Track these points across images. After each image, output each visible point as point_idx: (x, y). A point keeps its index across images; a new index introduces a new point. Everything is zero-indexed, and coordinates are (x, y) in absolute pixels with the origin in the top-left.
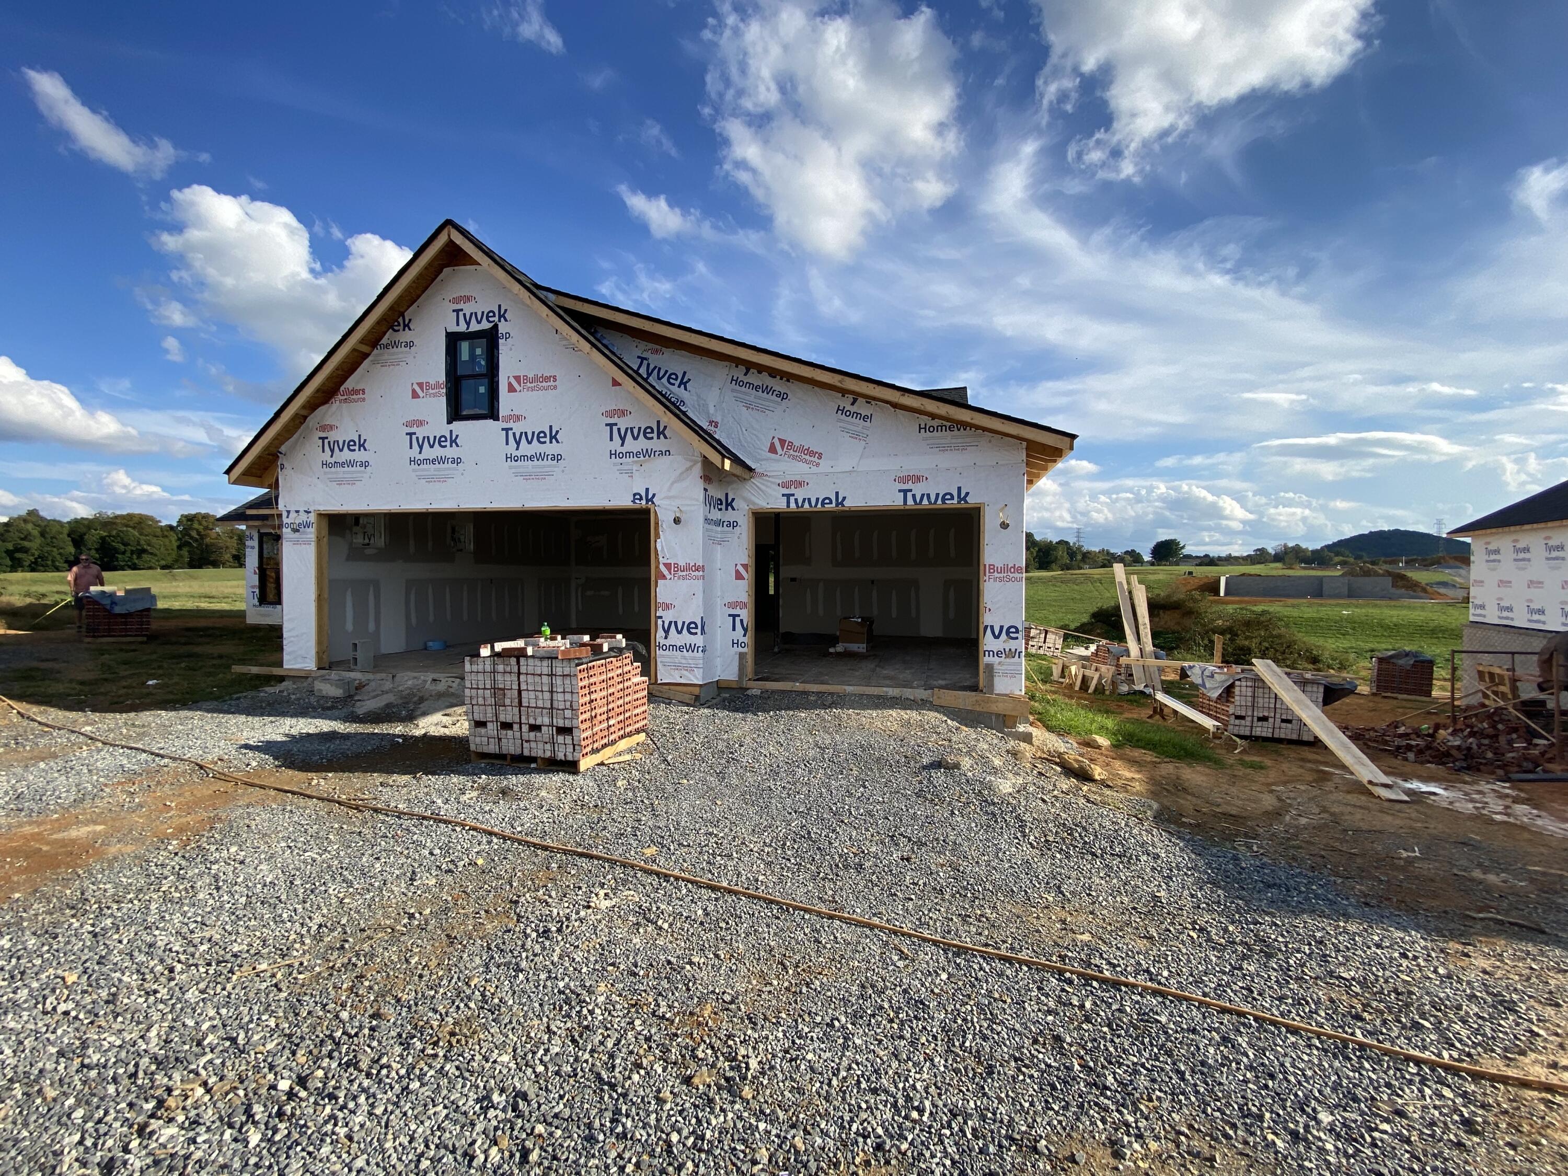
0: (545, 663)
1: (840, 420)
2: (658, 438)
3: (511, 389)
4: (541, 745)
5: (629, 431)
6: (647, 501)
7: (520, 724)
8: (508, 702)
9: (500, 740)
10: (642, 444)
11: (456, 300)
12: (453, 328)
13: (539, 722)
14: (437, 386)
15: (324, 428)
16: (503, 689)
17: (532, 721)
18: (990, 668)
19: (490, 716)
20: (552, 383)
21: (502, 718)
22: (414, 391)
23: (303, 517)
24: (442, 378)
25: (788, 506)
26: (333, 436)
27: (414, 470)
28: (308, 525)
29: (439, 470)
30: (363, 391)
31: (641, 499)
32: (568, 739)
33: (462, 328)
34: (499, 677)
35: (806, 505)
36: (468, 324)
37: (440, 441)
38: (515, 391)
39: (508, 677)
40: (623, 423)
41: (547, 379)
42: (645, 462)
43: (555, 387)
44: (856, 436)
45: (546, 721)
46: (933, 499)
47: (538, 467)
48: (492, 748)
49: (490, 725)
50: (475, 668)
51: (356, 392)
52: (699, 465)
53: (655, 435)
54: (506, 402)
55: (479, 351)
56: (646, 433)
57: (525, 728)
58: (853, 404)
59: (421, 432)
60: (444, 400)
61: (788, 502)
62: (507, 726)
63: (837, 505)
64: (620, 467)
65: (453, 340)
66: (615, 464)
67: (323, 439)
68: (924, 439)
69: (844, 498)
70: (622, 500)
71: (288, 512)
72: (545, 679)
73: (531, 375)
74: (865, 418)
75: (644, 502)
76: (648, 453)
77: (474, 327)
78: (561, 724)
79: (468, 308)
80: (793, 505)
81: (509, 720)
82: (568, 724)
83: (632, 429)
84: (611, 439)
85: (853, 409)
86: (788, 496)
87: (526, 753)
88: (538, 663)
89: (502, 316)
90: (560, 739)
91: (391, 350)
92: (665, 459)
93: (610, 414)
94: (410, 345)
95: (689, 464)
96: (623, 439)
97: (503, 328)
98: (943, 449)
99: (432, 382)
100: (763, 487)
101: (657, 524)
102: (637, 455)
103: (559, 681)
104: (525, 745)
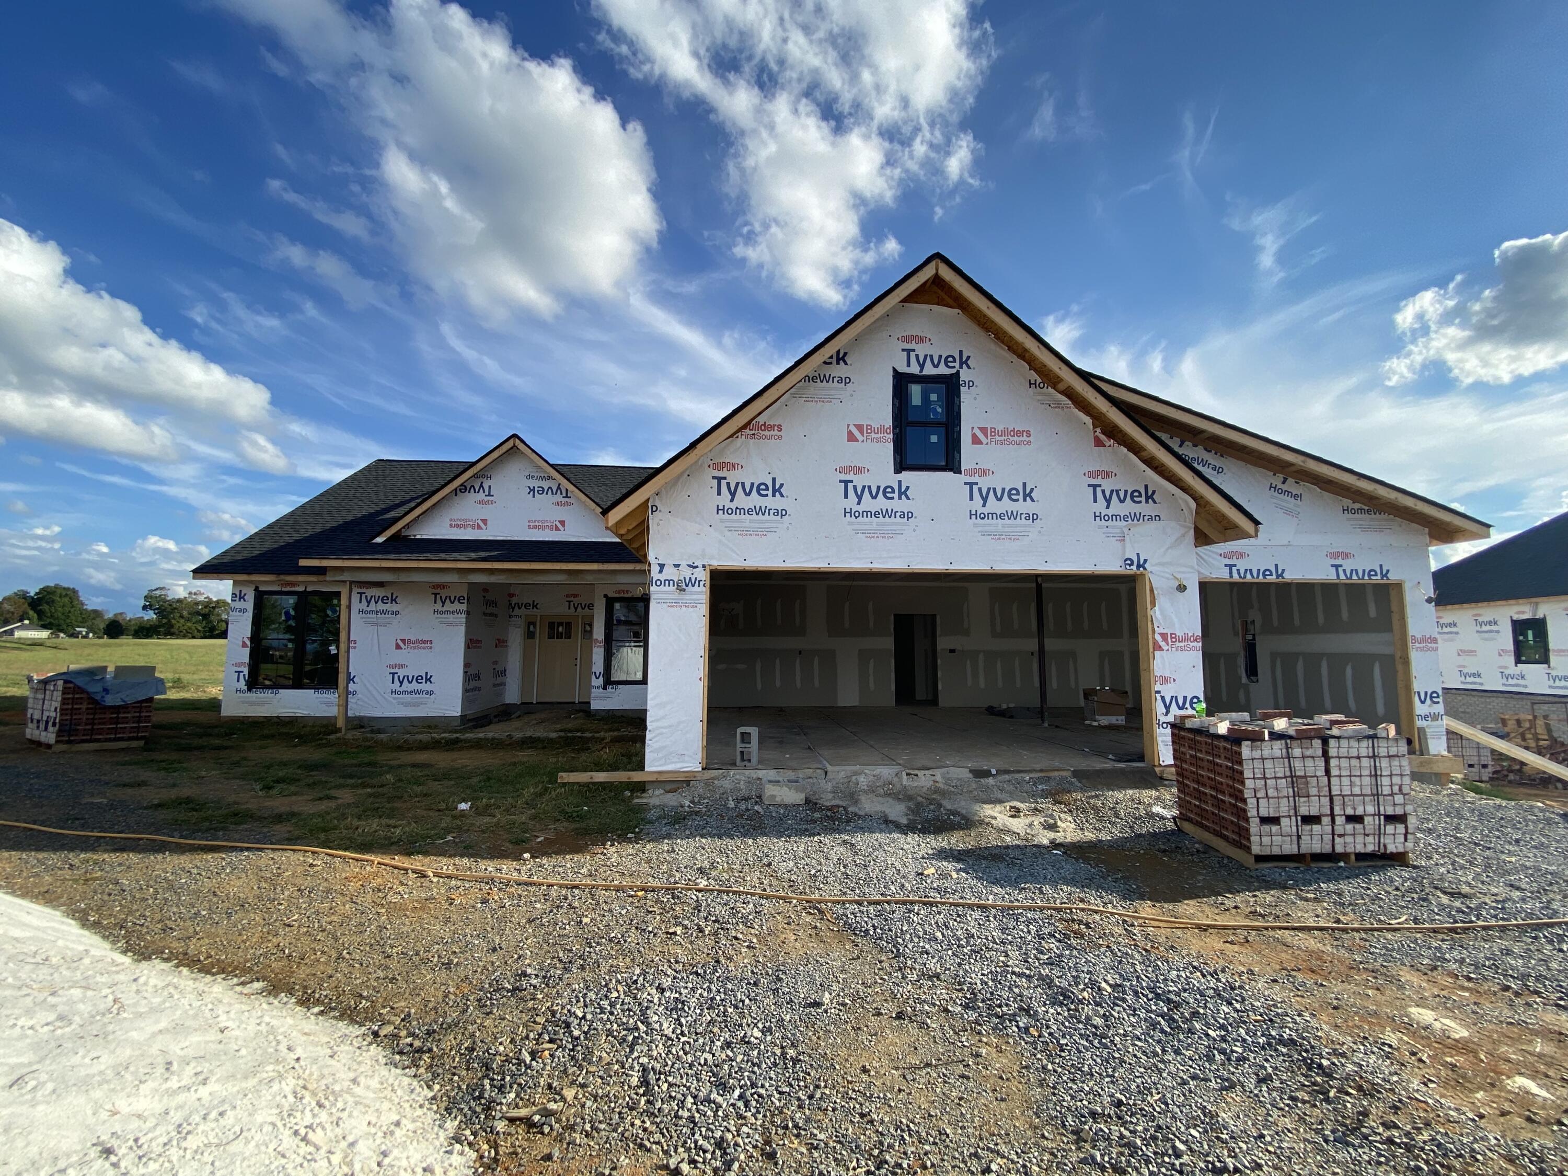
0: (1364, 743)
1: (1272, 497)
2: (1147, 502)
3: (976, 441)
4: (1360, 839)
5: (1114, 494)
6: (1139, 566)
7: (1332, 816)
8: (1313, 791)
9: (1299, 837)
10: (1129, 507)
11: (907, 339)
12: (903, 369)
13: (1360, 811)
14: (882, 429)
15: (720, 466)
16: (1305, 777)
17: (1349, 811)
18: (1421, 731)
19: (1284, 808)
20: (1025, 438)
21: (1304, 811)
22: (850, 433)
23: (687, 573)
24: (889, 422)
25: (1231, 576)
26: (733, 477)
27: (850, 524)
28: (692, 583)
29: (884, 524)
30: (780, 428)
31: (1132, 564)
32: (1401, 828)
33: (914, 369)
34: (1297, 764)
35: (1249, 576)
36: (922, 366)
37: (887, 492)
38: (980, 443)
39: (1309, 762)
40: (1107, 485)
41: (1019, 433)
42: (1135, 526)
43: (1029, 443)
44: (1288, 512)
45: (1370, 809)
46: (1361, 575)
47: (1010, 526)
48: (1290, 848)
49: (1285, 822)
50: (1257, 754)
51: (770, 427)
52: (1192, 532)
53: (1143, 499)
54: (968, 454)
55: (934, 397)
56: (1134, 496)
57: (1340, 820)
58: (1284, 483)
59: (859, 481)
60: (891, 446)
61: (1231, 573)
62: (1310, 820)
63: (1278, 576)
64: (1105, 530)
65: (901, 381)
66: (1100, 527)
67: (719, 479)
68: (1349, 520)
69: (1283, 571)
70: (1110, 564)
71: (662, 566)
72: (1366, 762)
73: (1000, 428)
74: (1296, 497)
75: (1134, 567)
76: (1136, 517)
77: (929, 370)
78: (1390, 811)
79: (921, 350)
80: (1235, 575)
81: (1314, 812)
82: (1399, 811)
83: (1117, 491)
84: (1095, 501)
85: (1284, 487)
86: (1231, 567)
87: (1339, 849)
88: (1354, 743)
89: (964, 362)
90: (1390, 829)
91: (819, 384)
92: (1154, 524)
93: (1092, 474)
94: (846, 381)
95: (1183, 531)
96: (1108, 501)
97: (965, 375)
98: (1364, 529)
99: (875, 425)
100: (1206, 557)
101: (1152, 590)
102: (1125, 518)
103: (1384, 763)
104: (1337, 840)
